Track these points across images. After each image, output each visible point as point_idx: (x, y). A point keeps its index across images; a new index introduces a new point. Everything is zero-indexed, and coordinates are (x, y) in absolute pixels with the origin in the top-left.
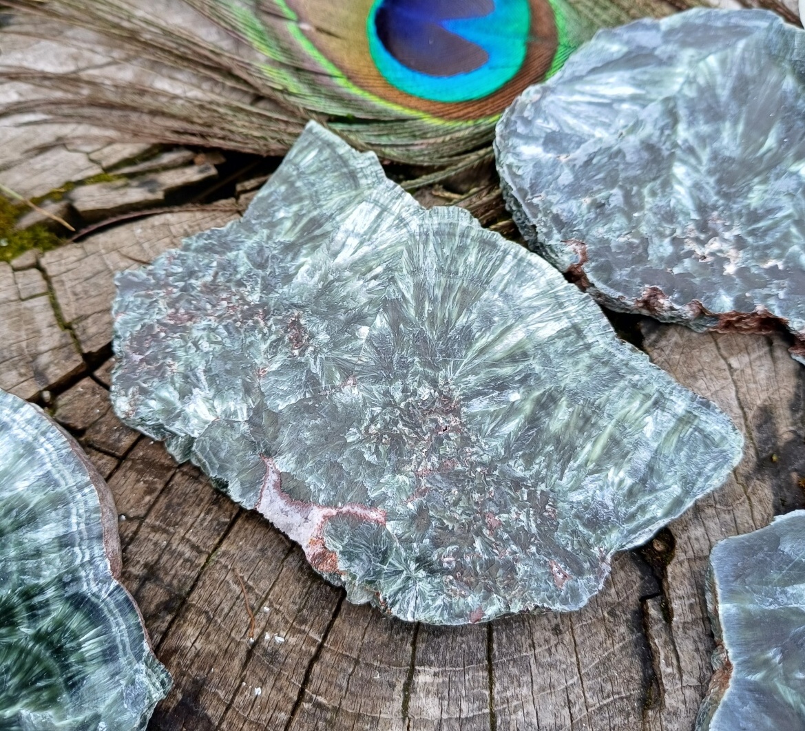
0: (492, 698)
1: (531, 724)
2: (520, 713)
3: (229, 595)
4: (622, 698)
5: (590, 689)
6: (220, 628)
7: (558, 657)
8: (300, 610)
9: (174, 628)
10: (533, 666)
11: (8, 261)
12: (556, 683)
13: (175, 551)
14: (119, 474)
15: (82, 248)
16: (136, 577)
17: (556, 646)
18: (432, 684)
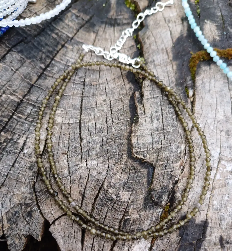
0: (81, 118)
1: (93, 127)
2: (90, 123)
4: (125, 121)
5: (114, 118)
7: (104, 108)
10: (96, 111)
12: (103, 116)
17: (104, 105)
18: (60, 113)
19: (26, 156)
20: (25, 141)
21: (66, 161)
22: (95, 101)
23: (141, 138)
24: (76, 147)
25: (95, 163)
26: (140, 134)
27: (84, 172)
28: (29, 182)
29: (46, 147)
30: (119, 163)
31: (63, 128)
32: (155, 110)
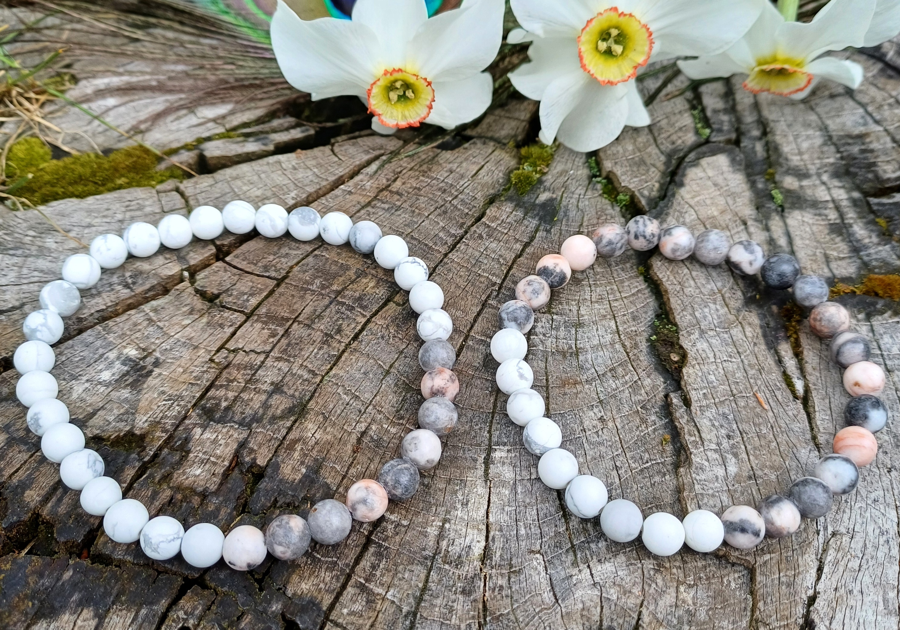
3: (340, 402)
4: (658, 463)
5: (632, 458)
6: (335, 423)
7: (604, 437)
8: (397, 411)
9: (297, 424)
10: (586, 444)
11: (153, 187)
12: (605, 454)
13: (295, 374)
14: (248, 324)
15: (213, 177)
16: (265, 391)
17: (602, 429)
18: (507, 457)
19: (448, 563)
20: (442, 528)
21: (541, 568)
22: (578, 422)
23: (706, 500)
24: (557, 534)
25: (609, 569)
26: (702, 491)
27: (589, 592)
28: (469, 625)
29: (490, 538)
30: (668, 565)
31: (519, 490)
32: (723, 432)
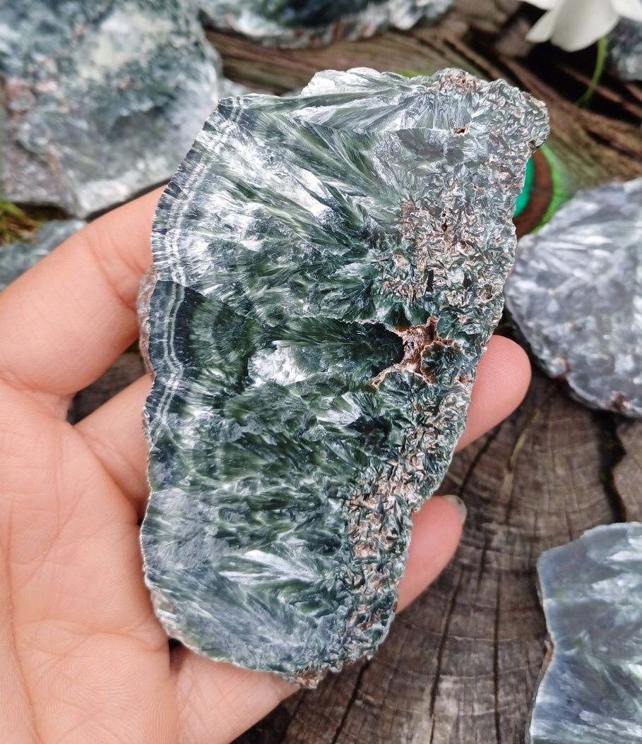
0: (497, 701)
31: (461, 726)
